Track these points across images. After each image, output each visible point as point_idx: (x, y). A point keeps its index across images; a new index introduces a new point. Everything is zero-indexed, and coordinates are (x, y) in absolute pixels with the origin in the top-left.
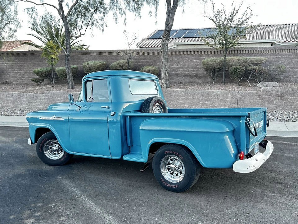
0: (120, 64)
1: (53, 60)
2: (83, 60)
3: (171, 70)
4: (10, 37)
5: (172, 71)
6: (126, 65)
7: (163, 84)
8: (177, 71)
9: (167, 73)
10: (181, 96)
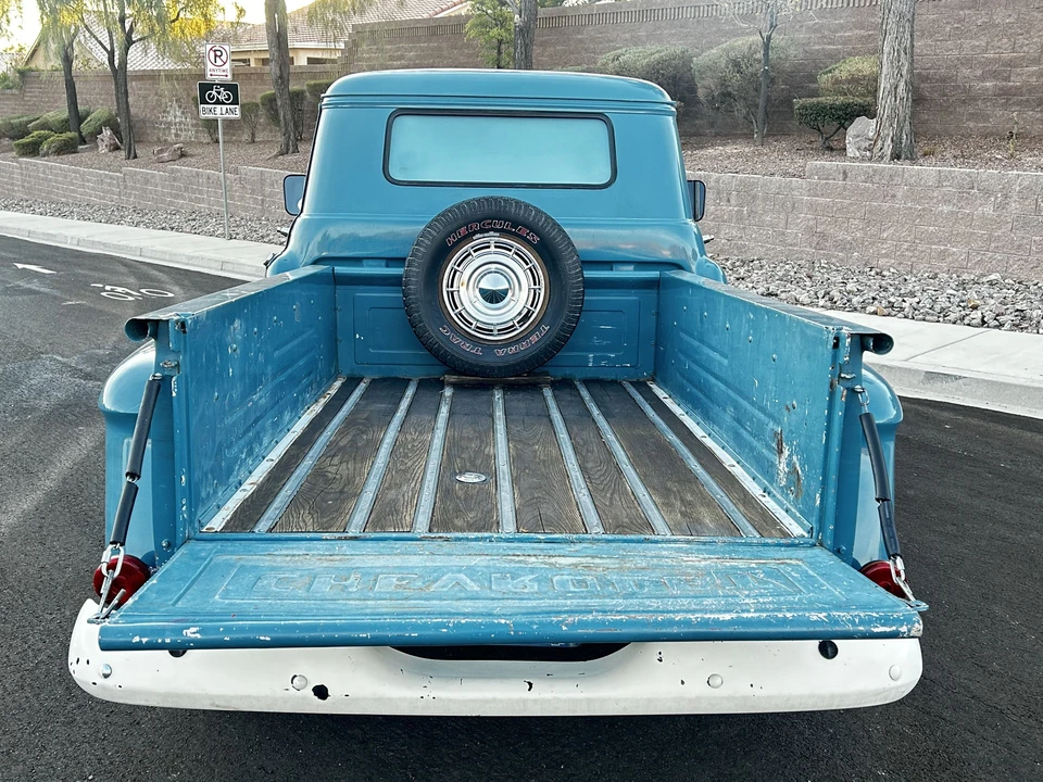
0: (732, 54)
1: (503, 46)
2: (612, 44)
3: (979, 72)
5: (983, 78)
7: (880, 143)
8: (1007, 79)
10: (935, 200)
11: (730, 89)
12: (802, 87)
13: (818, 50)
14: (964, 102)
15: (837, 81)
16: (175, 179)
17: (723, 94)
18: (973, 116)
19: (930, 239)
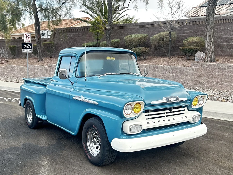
0: (161, 36)
1: (99, 34)
3: (222, 41)
4: (66, 15)
5: (223, 42)
6: (168, 37)
7: (206, 58)
8: (230, 42)
9: (212, 44)
10: (226, 72)
11: (161, 45)
12: (177, 44)
13: (181, 35)
14: (219, 48)
15: (189, 43)
16: (8, 68)
17: (158, 46)
18: (221, 51)
19: (226, 82)
